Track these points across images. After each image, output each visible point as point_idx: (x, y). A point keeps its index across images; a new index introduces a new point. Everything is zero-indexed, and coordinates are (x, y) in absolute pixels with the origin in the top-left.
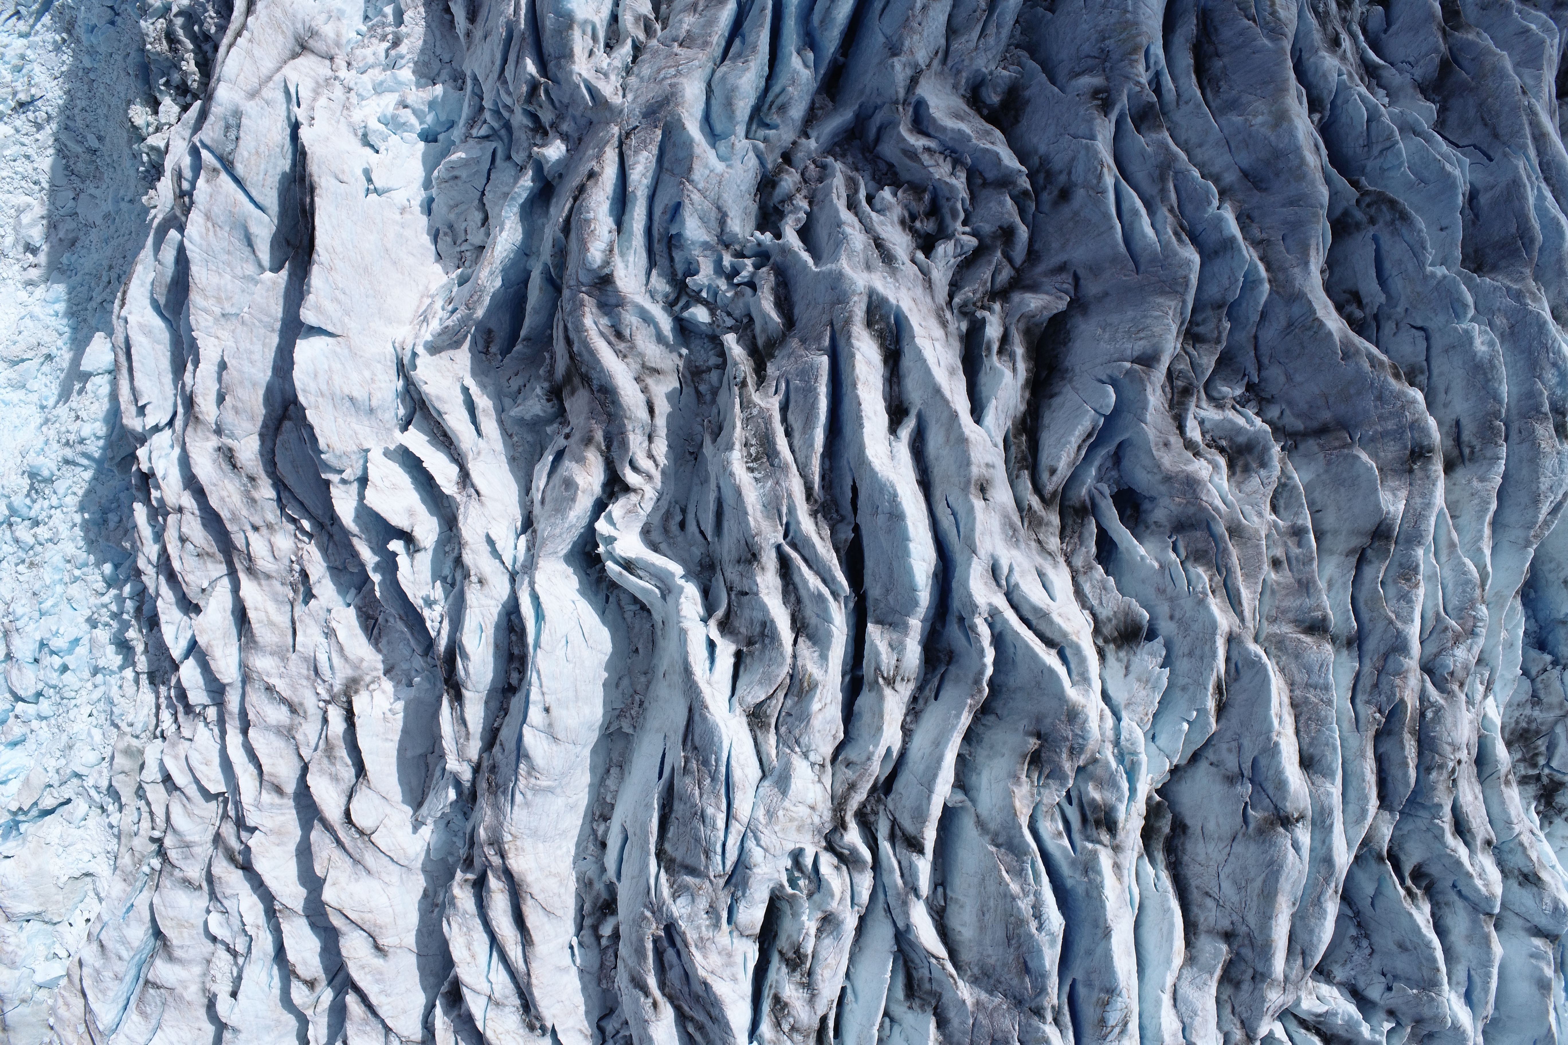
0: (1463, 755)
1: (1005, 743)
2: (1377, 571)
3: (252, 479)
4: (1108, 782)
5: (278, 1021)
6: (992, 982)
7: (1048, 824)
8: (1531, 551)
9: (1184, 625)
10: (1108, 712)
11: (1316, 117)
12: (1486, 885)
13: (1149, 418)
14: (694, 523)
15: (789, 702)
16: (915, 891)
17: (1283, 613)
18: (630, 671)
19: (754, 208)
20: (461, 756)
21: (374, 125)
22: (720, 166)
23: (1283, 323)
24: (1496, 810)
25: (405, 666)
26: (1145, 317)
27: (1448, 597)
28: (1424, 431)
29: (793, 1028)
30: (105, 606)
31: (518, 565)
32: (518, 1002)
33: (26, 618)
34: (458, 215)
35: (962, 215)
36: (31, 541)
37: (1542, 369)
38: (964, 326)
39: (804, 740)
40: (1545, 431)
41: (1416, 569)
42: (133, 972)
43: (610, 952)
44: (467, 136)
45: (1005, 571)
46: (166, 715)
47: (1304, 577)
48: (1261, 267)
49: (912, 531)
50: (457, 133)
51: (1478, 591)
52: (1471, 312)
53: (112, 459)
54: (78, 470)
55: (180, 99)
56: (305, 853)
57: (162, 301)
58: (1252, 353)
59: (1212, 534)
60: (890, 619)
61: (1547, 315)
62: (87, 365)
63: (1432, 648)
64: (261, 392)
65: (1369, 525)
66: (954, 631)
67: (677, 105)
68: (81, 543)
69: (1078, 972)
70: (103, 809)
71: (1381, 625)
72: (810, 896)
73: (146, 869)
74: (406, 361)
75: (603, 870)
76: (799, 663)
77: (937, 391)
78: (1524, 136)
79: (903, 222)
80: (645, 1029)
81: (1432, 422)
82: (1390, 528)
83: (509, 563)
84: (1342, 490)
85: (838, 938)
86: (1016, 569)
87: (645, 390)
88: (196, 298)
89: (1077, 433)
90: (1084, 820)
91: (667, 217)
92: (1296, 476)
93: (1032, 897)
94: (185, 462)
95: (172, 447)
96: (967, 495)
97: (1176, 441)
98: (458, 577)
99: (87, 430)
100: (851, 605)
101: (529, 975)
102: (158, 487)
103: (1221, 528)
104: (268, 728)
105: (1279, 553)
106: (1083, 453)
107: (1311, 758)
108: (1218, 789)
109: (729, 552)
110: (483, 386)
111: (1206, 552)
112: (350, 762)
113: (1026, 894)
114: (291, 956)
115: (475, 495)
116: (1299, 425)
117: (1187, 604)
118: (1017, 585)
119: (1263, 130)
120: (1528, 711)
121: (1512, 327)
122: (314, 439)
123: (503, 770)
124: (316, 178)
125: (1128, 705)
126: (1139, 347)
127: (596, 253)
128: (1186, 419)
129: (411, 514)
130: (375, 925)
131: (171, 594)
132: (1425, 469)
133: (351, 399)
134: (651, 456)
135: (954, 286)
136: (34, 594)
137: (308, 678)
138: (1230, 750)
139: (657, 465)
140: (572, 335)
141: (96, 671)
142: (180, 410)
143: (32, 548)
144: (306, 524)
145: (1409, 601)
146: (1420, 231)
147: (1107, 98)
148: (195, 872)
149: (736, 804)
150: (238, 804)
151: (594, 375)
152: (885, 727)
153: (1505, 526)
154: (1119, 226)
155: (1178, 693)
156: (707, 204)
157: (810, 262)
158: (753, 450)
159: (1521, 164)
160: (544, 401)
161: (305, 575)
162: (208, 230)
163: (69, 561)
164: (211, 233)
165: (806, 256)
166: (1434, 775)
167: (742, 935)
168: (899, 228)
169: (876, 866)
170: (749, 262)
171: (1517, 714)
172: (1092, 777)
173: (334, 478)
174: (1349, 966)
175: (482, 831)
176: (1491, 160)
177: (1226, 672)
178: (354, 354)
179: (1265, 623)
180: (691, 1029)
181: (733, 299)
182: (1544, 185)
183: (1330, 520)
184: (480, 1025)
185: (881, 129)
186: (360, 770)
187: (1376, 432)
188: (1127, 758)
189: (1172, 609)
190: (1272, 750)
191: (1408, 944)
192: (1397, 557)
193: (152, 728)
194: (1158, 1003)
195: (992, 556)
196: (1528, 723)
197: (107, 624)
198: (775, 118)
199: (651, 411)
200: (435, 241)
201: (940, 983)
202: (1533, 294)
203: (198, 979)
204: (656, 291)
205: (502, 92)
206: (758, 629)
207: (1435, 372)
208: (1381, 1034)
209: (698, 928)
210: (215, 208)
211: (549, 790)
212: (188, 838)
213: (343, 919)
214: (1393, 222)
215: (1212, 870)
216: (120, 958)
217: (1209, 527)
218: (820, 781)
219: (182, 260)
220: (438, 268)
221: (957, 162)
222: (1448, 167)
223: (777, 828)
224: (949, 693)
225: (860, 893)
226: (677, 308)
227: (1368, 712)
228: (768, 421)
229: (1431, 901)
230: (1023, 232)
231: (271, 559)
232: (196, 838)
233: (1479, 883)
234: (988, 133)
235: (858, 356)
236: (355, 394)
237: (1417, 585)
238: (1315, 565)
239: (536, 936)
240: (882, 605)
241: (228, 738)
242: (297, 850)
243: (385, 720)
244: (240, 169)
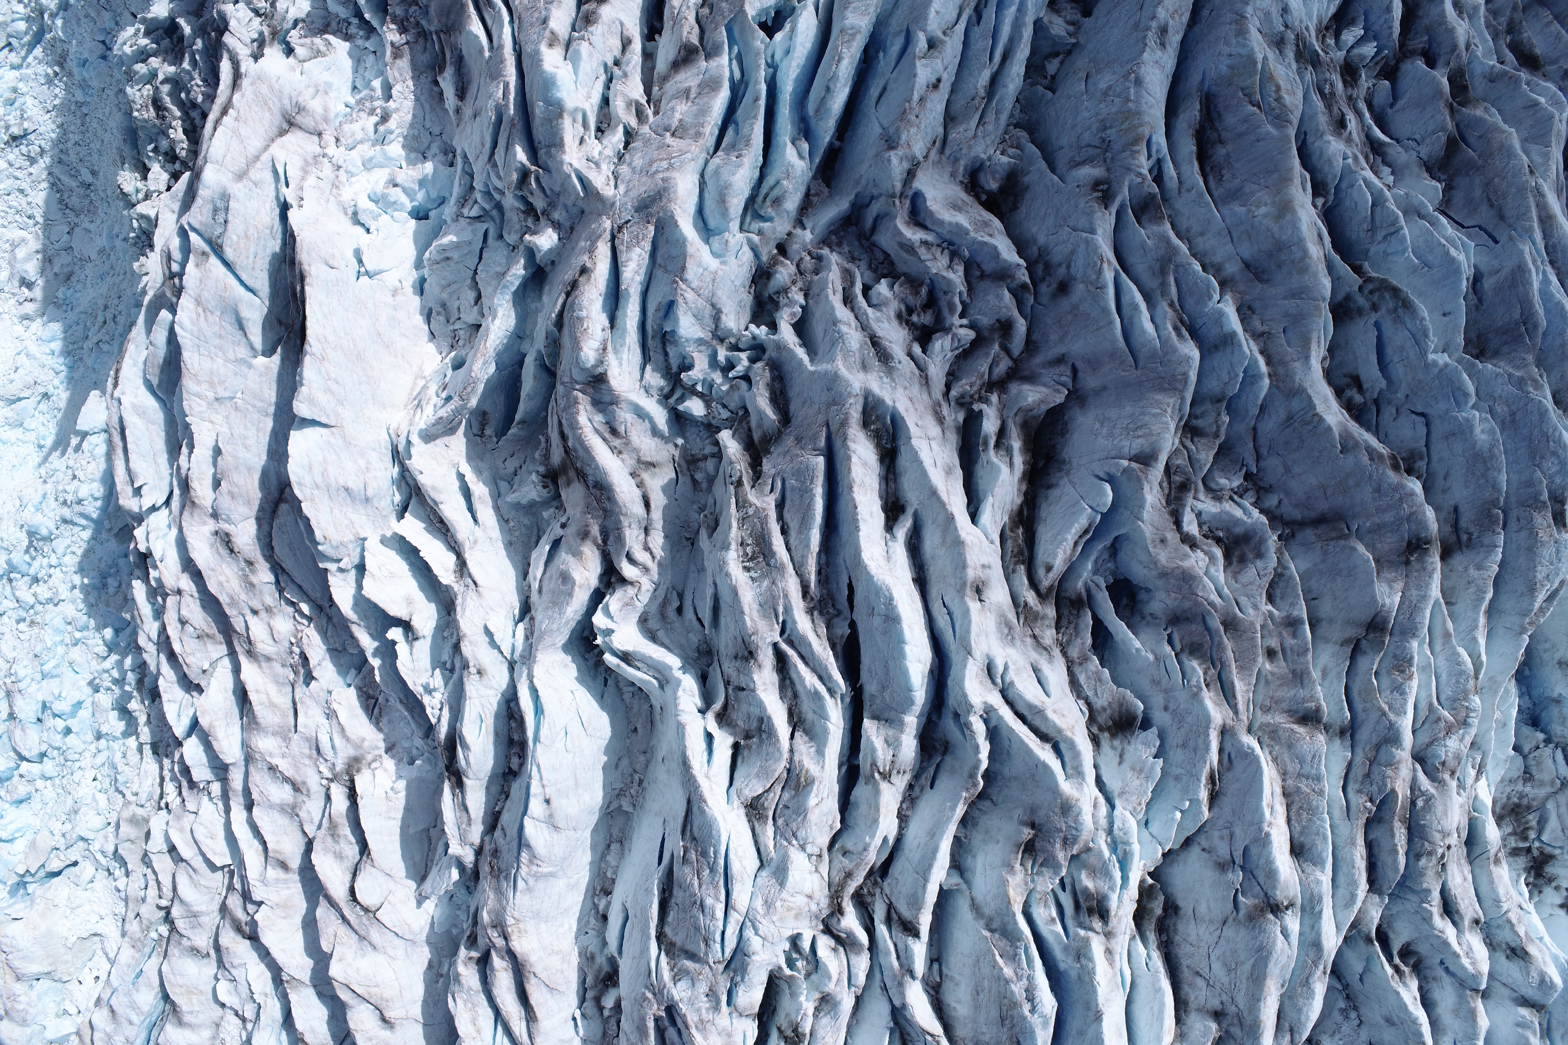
1: (999, 830)
2: (1371, 662)
3: (250, 563)
4: (1101, 871)
7: (1042, 910)
8: (1526, 639)
9: (1179, 717)
10: (1102, 800)
11: (1320, 201)
12: (1473, 964)
13: (1145, 516)
14: (691, 610)
15: (786, 796)
16: (911, 973)
18: (629, 751)
19: (748, 299)
20: (463, 840)
21: (365, 204)
22: (713, 263)
23: (1283, 415)
24: (1484, 889)
25: (406, 745)
26: (1143, 414)
27: (1441, 687)
28: (1422, 524)
30: (107, 671)
31: (517, 656)
33: (28, 680)
34: (451, 294)
35: (959, 308)
36: (31, 600)
37: (1542, 458)
38: (961, 417)
39: (801, 834)
40: (1543, 520)
41: (1410, 661)
42: (143, 1036)
43: (613, 1021)
44: (459, 215)
45: (1000, 669)
46: (170, 788)
47: (1298, 668)
48: (1262, 361)
49: (907, 634)
50: (449, 210)
51: (1471, 683)
52: (1473, 400)
53: (110, 530)
54: (77, 529)
55: (169, 166)
56: (310, 925)
57: (155, 381)
58: (1251, 445)
59: (1208, 629)
60: (886, 715)
61: (1549, 404)
62: (83, 423)
63: (1424, 738)
64: (257, 476)
65: (1365, 616)
66: (948, 725)
67: (669, 201)
68: (82, 606)
70: (110, 873)
71: (1374, 716)
72: (808, 975)
73: (154, 935)
74: (401, 448)
75: (605, 943)
76: (796, 758)
77: (934, 493)
78: (1530, 219)
79: (899, 316)
81: (1430, 513)
82: (1385, 621)
83: (507, 653)
84: (1339, 579)
85: (836, 1018)
86: (1012, 667)
87: (640, 485)
88: (188, 383)
89: (1073, 531)
90: (1077, 906)
91: (661, 314)
92: (1292, 566)
93: (1025, 981)
94: (182, 544)
96: (963, 597)
97: (1172, 537)
98: (458, 665)
99: (84, 491)
100: (848, 700)
102: (155, 567)
103: (1216, 623)
104: (272, 806)
105: (1274, 643)
106: (1080, 548)
107: (1302, 846)
108: (1209, 874)
109: (727, 646)
110: (478, 471)
111: (1201, 645)
112: (353, 840)
113: (1019, 978)
114: (299, 1025)
115: (472, 586)
116: (1297, 515)
117: (1182, 696)
118: (1012, 683)
119: (1266, 221)
120: (1519, 787)
121: (1513, 414)
122: (311, 531)
123: (505, 856)
124: (305, 267)
125: (1122, 793)
126: (1137, 445)
127: (589, 352)
128: (1182, 513)
129: (410, 602)
130: (382, 998)
131: (172, 673)
132: (1421, 560)
133: (347, 490)
134: (647, 549)
135: (952, 377)
136: (36, 655)
137: (310, 757)
138: (1222, 838)
139: (653, 557)
140: (567, 431)
141: (99, 736)
142: (177, 492)
143: (32, 607)
144: (305, 608)
145: (1403, 693)
146: (1423, 319)
147: (1107, 190)
148: (203, 941)
149: (735, 895)
150: (243, 878)
151: (589, 471)
152: (881, 820)
153: (1501, 613)
154: (1118, 320)
155: (1171, 783)
156: (701, 303)
157: (806, 359)
158: (749, 550)
159: (1526, 249)
160: (540, 488)
161: (305, 658)
162: (198, 315)
163: (69, 624)
164: (202, 318)
165: (801, 353)
166: (1423, 862)
167: (741, 1015)
168: (895, 323)
169: (873, 946)
170: (744, 356)
171: (1508, 789)
172: (1085, 866)
173: (332, 567)
174: (1336, 1035)
175: (485, 913)
176: (1497, 242)
177: (1220, 761)
178: (348, 444)
179: (1259, 713)
181: (728, 392)
182: (1549, 269)
183: (1325, 609)
185: (877, 219)
186: (364, 847)
187: (1373, 524)
188: (1120, 847)
189: (1167, 701)
190: (1264, 841)
191: (1396, 1019)
192: (1392, 648)
193: (156, 797)
195: (988, 656)
196: (1520, 798)
197: (109, 690)
198: (770, 211)
199: (647, 505)
200: (428, 321)
202: (1535, 381)
203: (207, 1043)
204: (650, 386)
205: (492, 175)
206: (755, 724)
207: (1435, 457)
209: (699, 1010)
210: (205, 294)
211: (552, 875)
212: (195, 908)
213: (350, 993)
214: (1395, 310)
215: (1203, 951)
216: (131, 1023)
217: (1204, 621)
218: (817, 871)
219: (174, 345)
220: (431, 348)
221: (954, 255)
222: (1453, 252)
223: (774, 918)
224: (943, 782)
225: (857, 974)
226: (672, 401)
227: (1360, 801)
228: (764, 521)
229: (1418, 976)
230: (1021, 325)
231: (271, 642)
232: (203, 908)
233: (1465, 962)
234: (986, 224)
235: (854, 459)
236: (350, 485)
237: (1410, 677)
238: (1310, 655)
239: (539, 1012)
240: (878, 701)
241: (232, 814)
242: (303, 922)
243: (387, 798)
244: (229, 253)
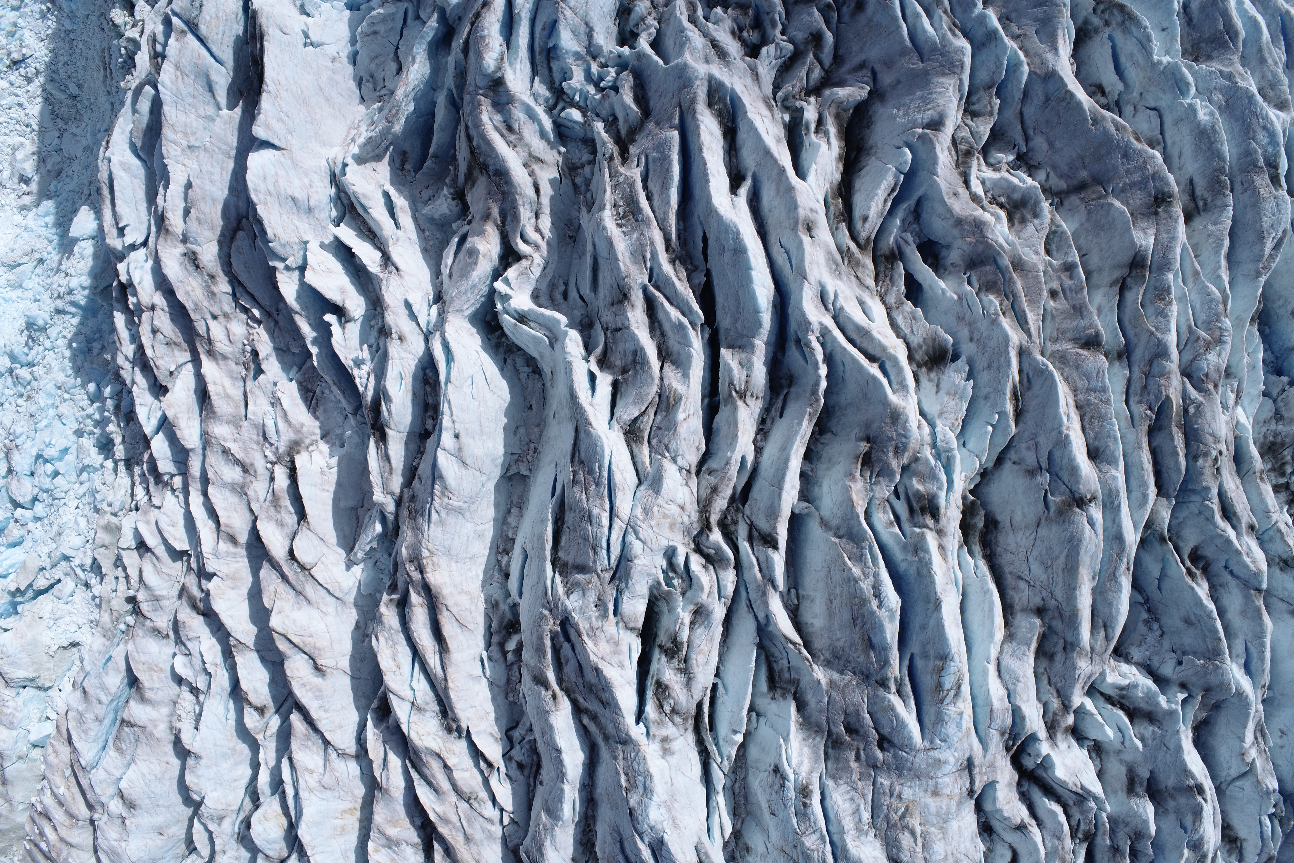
0: (1224, 448)
1: (840, 453)
2: (1136, 294)
3: (212, 277)
4: (929, 475)
5: (234, 749)
6: (842, 662)
7: (881, 515)
8: (1263, 280)
9: (982, 344)
10: (923, 422)
12: (1253, 562)
13: (940, 172)
14: (575, 290)
15: (659, 417)
16: (772, 582)
17: (1062, 333)
18: (525, 423)
19: (615, 30)
20: (387, 490)
23: (1042, 98)
24: (1255, 500)
25: (338, 431)
26: (930, 94)
27: (1197, 315)
28: (1164, 180)
29: (674, 711)
30: (89, 416)
31: (431, 325)
32: (437, 708)
33: (24, 437)
34: (378, 66)
35: (780, 27)
36: (29, 377)
37: (1254, 132)
38: (787, 117)
39: (673, 446)
40: (1262, 181)
41: (1168, 290)
42: (111, 716)
43: (516, 667)
45: (832, 296)
46: (140, 491)
47: (1077, 303)
48: (1021, 54)
49: (753, 263)
51: (1221, 307)
52: (1193, 91)
54: (68, 317)
56: (255, 593)
57: (139, 144)
58: (1020, 127)
59: (998, 267)
60: (739, 343)
61: (1254, 89)
62: (74, 233)
63: (1188, 356)
64: (220, 207)
65: (1126, 257)
66: (793, 352)
68: (70, 372)
69: (915, 647)
70: (87, 586)
71: (1144, 337)
72: (683, 592)
73: (122, 627)
74: (337, 172)
75: (508, 594)
76: (666, 382)
77: (767, 153)
79: (733, 33)
80: (546, 720)
81: (1171, 177)
82: (1144, 259)
83: (423, 325)
84: (1102, 233)
85: (709, 628)
86: (841, 295)
87: (531, 174)
88: (167, 132)
89: (882, 187)
90: (912, 511)
91: (546, 32)
92: (1064, 224)
93: (871, 578)
94: (157, 267)
95: (146, 261)
96: (796, 234)
97: (962, 190)
99: (75, 283)
100: (707, 336)
101: (446, 680)
102: (135, 294)
103: (1006, 262)
104: (224, 485)
105: (1055, 285)
106: (889, 204)
107: (1097, 449)
108: (1021, 483)
109: (604, 299)
110: (400, 191)
111: (995, 282)
112: (293, 511)
113: (866, 576)
114: (244, 686)
115: (395, 271)
116: (1063, 185)
117: (983, 325)
118: (842, 308)
120: (1273, 426)
121: (1227, 101)
122: (264, 232)
123: (421, 496)
124: (264, 28)
125: (941, 414)
126: (929, 115)
127: (490, 60)
128: (969, 175)
129: (343, 291)
130: (315, 648)
131: (144, 381)
132: (1167, 211)
133: (293, 199)
134: (538, 230)
135: (777, 87)
136: (31, 416)
137: (258, 443)
138: (1028, 448)
139: (543, 238)
140: (472, 132)
141: (81, 471)
142: (153, 229)
143: (29, 383)
144: (256, 313)
145: (1166, 316)
146: (1146, 27)
148: (163, 622)
149: (618, 503)
150: (199, 555)
151: (490, 161)
152: (740, 434)
153: (1238, 263)
154: (904, 26)
155: (981, 402)
156: (577, 20)
157: (661, 62)
158: (621, 210)
160: (449, 200)
161: (255, 353)
162: (177, 77)
163: (60, 388)
164: (180, 80)
165: (656, 58)
166: (1200, 462)
167: (627, 628)
168: (730, 36)
169: (738, 567)
170: (612, 71)
171: (1264, 430)
172: (915, 474)
173: (280, 265)
174: (1144, 647)
175: (404, 550)
177: (1020, 380)
178: (295, 165)
179: (1049, 344)
180: (586, 721)
181: (600, 102)
183: (1094, 261)
184: (404, 728)
186: (302, 514)
187: (1125, 184)
188: (943, 456)
189: (971, 332)
190: (1064, 442)
191: (1193, 618)
192: (1152, 282)
193: (127, 503)
194: (985, 672)
195: (820, 283)
196: (1274, 437)
197: (91, 433)
199: (537, 191)
200: (360, 86)
201: (798, 670)
202: (1241, 74)
203: (166, 719)
204: (539, 95)
206: (630, 358)
207: (1169, 142)
208: (1177, 704)
209: (589, 618)
210: (183, 61)
211: (460, 512)
212: (158, 593)
213: (287, 644)
214: (1123, 23)
215: (1022, 556)
216: (100, 702)
217: (995, 262)
218: (687, 484)
219: (157, 105)
220: (362, 108)
223: (653, 523)
224: (790, 409)
225: (726, 586)
226: (555, 112)
227: (1141, 410)
228: (632, 186)
229: (1209, 580)
230: (829, 37)
231: (227, 343)
232: (164, 593)
233: (1248, 560)
235: (702, 127)
236: (297, 195)
237: (1170, 303)
238: (1085, 291)
239: (452, 644)
240: (732, 333)
241: (191, 499)
242: (249, 593)
243: (322, 473)
244: (203, 29)
